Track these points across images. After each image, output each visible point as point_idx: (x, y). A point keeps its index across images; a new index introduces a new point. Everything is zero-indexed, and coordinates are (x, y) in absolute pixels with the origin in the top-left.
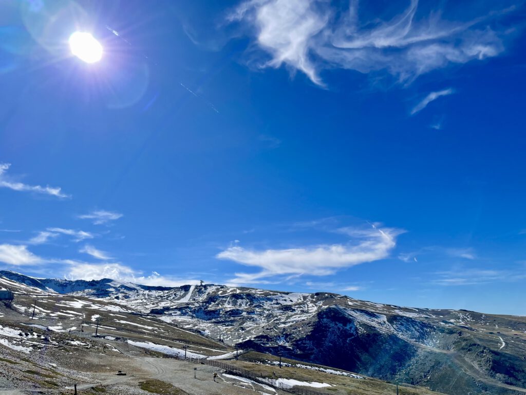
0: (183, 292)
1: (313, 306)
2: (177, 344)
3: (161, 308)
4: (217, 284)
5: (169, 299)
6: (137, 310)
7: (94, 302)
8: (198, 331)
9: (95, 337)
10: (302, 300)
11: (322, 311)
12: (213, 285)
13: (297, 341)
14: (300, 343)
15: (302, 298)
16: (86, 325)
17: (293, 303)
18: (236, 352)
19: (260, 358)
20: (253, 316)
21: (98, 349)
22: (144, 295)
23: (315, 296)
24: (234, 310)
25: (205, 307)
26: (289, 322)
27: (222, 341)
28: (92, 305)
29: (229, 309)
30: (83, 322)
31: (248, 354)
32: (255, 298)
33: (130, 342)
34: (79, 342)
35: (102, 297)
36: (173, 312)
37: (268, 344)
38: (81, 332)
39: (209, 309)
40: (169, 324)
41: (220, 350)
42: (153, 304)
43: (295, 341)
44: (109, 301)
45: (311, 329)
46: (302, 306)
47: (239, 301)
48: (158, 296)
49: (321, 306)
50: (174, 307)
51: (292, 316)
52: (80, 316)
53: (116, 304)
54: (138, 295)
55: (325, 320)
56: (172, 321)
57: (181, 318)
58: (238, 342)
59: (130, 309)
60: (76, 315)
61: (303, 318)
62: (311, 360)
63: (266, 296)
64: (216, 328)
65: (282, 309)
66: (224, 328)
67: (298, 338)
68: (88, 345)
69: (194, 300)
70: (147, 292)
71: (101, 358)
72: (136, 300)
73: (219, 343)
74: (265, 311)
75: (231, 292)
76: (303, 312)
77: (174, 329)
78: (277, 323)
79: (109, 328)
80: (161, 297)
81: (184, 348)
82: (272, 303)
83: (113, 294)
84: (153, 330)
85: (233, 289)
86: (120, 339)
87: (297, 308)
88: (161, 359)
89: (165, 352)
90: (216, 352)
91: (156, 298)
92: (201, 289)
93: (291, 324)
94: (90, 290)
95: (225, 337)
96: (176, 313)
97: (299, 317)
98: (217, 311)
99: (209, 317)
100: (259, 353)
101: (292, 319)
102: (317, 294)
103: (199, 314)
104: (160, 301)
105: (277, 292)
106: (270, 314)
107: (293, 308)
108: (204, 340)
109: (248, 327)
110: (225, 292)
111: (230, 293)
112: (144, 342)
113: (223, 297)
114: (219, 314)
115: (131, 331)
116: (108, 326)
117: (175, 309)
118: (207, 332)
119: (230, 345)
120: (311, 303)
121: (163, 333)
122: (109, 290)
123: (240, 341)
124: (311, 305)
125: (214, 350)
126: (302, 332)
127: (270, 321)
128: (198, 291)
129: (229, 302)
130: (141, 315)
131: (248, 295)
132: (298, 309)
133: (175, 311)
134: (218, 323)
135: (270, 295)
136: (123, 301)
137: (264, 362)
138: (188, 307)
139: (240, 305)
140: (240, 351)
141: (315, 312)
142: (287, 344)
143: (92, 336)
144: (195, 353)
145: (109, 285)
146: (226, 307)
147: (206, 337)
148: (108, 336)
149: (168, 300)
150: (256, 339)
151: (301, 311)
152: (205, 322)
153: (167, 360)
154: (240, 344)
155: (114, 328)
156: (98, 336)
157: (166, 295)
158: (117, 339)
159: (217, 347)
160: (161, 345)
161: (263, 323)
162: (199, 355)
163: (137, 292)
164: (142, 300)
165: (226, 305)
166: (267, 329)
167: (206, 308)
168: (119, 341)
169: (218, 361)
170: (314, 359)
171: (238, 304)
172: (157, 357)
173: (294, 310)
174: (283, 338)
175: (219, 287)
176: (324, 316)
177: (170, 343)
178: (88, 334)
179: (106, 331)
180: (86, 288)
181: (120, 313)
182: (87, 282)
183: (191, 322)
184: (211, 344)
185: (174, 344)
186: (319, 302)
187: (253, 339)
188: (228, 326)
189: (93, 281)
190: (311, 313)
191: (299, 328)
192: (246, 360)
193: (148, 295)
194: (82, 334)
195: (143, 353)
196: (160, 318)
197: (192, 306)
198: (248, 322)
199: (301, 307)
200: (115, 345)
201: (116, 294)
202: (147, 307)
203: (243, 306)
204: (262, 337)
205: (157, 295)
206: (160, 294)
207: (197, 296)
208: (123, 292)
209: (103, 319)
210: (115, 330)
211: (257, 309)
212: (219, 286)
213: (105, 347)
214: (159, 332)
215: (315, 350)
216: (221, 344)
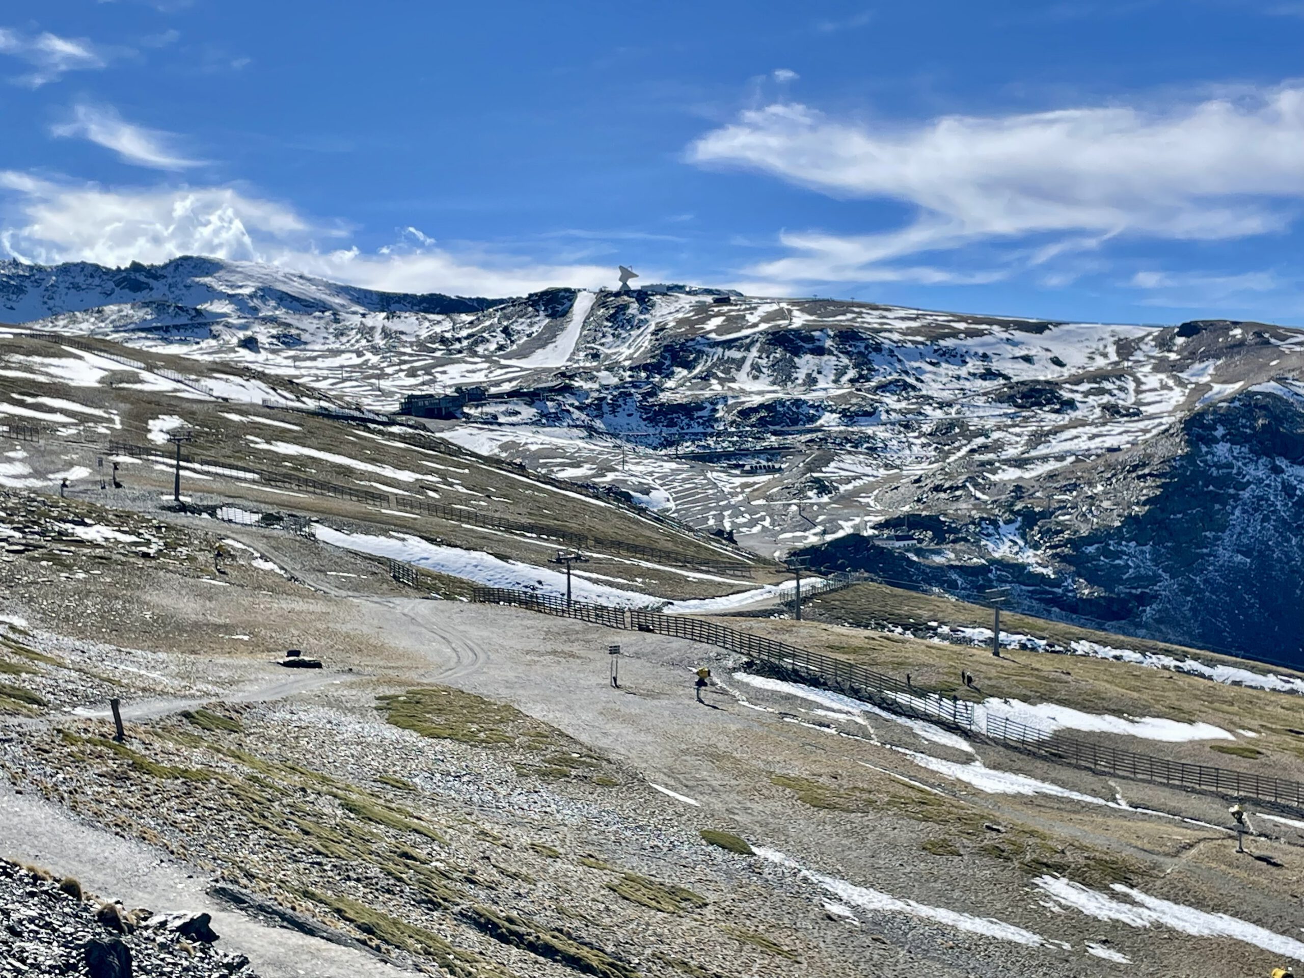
0: (543, 321)
1: (1165, 387)
2: (528, 548)
3: (449, 392)
4: (695, 285)
5: (480, 349)
6: (340, 398)
7: (152, 363)
8: (617, 494)
9: (170, 509)
10: (1114, 357)
11: (1212, 407)
12: (680, 288)
13: (1077, 543)
14: (1091, 549)
15: (1112, 350)
16: (128, 459)
17: (1066, 372)
18: (793, 583)
19: (905, 610)
20: (870, 431)
21: (190, 558)
22: (366, 332)
23: (1180, 340)
24: (782, 403)
25: (646, 388)
26: (1045, 459)
27: (730, 538)
28: (145, 375)
29: (757, 400)
30: (115, 448)
31: (848, 595)
32: (878, 348)
33: (323, 533)
34: (108, 532)
35: (183, 342)
36: (503, 408)
37: (938, 553)
38: (111, 490)
39: (664, 397)
40: (487, 460)
41: (721, 573)
42: (412, 373)
43: (1069, 541)
44: (217, 358)
45: (1148, 489)
46: (1107, 385)
47: (806, 363)
48: (432, 339)
49: (1208, 387)
50: (507, 387)
51: (1056, 431)
52: (98, 420)
53: (246, 373)
54: (340, 334)
55: (1222, 449)
56: (503, 447)
57: (541, 438)
58: (800, 545)
59: (311, 393)
60: (83, 419)
61: (1110, 442)
62: (1146, 626)
63: (935, 339)
64: (699, 480)
65: (1011, 399)
66: (738, 481)
67: (1084, 531)
68: (148, 543)
69: (596, 356)
70: (378, 319)
71: (209, 595)
72: (336, 353)
73: (714, 546)
74: (928, 410)
75: (764, 320)
76: (1112, 411)
77: (513, 484)
78: (982, 464)
79: (227, 472)
80: (443, 341)
81: (559, 563)
82: (963, 372)
83: (228, 326)
84: (423, 487)
85: (775, 307)
86: (280, 519)
87: (1086, 394)
88: (464, 604)
89: (480, 579)
90: (701, 582)
91: (422, 346)
92: (626, 307)
93: (1052, 465)
94: (127, 309)
95: (741, 520)
96: (517, 413)
97: (1092, 437)
98: (700, 407)
99: (666, 432)
100: (899, 591)
101: (1056, 446)
102: (1188, 330)
103: (621, 419)
104: (441, 362)
105: (991, 322)
106: (951, 425)
107: (1066, 395)
108: (648, 533)
109: (848, 481)
110: (736, 322)
111: (763, 326)
112: (385, 533)
113: (728, 344)
114: (712, 420)
115: (324, 486)
116: (223, 466)
117: (512, 394)
118: (660, 499)
119: (764, 553)
120: (1156, 369)
121: (466, 500)
122: (206, 306)
123: (812, 539)
124: (1153, 381)
125: (693, 575)
126: (1106, 504)
127: (949, 453)
128: (612, 318)
129: (756, 367)
130: (363, 422)
131: (847, 336)
132: (1091, 400)
133: (511, 407)
134: (708, 458)
135: (955, 334)
136: (279, 359)
137: (919, 628)
138: (567, 389)
139: (811, 381)
140: (811, 582)
141: (1171, 413)
142: (1030, 558)
143: (163, 508)
144: (611, 584)
145: (209, 288)
146: (743, 391)
147: (657, 519)
148: (229, 505)
149: (475, 354)
150: (886, 533)
151: (1105, 407)
152: (647, 456)
153: (489, 610)
154: (813, 550)
155: (249, 476)
156: (183, 508)
157: (464, 333)
158: (269, 519)
159: (706, 563)
160: (458, 551)
161: (919, 460)
162: (630, 594)
163: (337, 321)
164: (359, 354)
165: (743, 381)
166: (938, 489)
167: (653, 394)
168: (277, 530)
169: (715, 621)
170: (1159, 621)
171: (801, 375)
172: (448, 597)
173: (1070, 404)
174: (1012, 527)
175: (709, 299)
176: (1220, 431)
177: (501, 541)
178: (143, 498)
179: (218, 485)
180: (108, 297)
181: (268, 409)
182: (108, 271)
183: (585, 454)
184: (680, 549)
185: (517, 546)
186: (1197, 366)
187: (870, 532)
188: (753, 472)
189: (136, 267)
190: (1151, 417)
191: (1091, 484)
192: (838, 620)
193: (386, 334)
194: (116, 497)
195: (384, 581)
196: (446, 435)
197: (587, 386)
198: (848, 458)
199: (1102, 392)
200: (261, 545)
201: (244, 327)
202: (385, 384)
203: (821, 384)
204: (913, 522)
205: (424, 334)
206: (438, 329)
207: (610, 339)
208: (273, 320)
209: (199, 434)
210: (254, 482)
211: (890, 400)
212: (709, 292)
213: (221, 553)
214: (445, 495)
215: (1167, 585)
216: (727, 550)
